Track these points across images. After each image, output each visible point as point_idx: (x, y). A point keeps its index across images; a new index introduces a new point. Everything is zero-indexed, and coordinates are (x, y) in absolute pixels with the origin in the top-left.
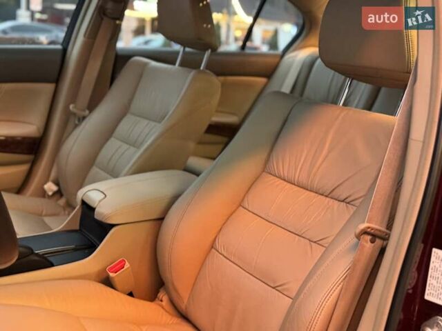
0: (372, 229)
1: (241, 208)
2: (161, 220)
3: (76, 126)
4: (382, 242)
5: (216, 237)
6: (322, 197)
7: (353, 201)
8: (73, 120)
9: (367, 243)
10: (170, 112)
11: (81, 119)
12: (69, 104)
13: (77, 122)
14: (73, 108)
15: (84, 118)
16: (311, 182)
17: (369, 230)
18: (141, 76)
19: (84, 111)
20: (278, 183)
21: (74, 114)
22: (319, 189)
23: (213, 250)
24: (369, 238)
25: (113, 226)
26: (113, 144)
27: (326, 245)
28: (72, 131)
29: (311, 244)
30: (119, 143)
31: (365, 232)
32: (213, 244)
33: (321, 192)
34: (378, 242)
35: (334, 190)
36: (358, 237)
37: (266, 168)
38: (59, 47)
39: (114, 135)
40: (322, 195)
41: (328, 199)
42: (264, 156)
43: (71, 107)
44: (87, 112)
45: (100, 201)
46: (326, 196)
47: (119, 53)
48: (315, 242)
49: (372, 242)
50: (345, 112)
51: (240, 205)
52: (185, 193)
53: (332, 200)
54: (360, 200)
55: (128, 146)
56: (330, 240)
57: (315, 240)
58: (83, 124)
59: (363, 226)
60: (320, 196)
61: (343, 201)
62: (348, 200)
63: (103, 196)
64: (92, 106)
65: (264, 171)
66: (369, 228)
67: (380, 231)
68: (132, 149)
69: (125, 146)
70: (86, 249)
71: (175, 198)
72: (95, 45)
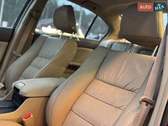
0: (147, 99)
1: (84, 93)
2: (49, 97)
3: (15, 60)
4: (151, 106)
5: (73, 106)
6: (121, 89)
7: (134, 90)
8: (14, 58)
9: (144, 106)
10: (56, 55)
11: (18, 57)
12: (13, 51)
13: (16, 58)
14: (15, 52)
15: (19, 57)
16: (116, 82)
17: (146, 99)
18: (44, 42)
19: (19, 54)
20: (101, 83)
21: (15, 55)
22: (119, 86)
23: (71, 111)
24: (145, 103)
25: (27, 98)
26: (30, 68)
27: (123, 109)
28: (13, 62)
29: (116, 109)
30: (33, 68)
31: (144, 101)
32: (71, 108)
33: (120, 87)
34: (149, 106)
35: (126, 86)
36: (141, 103)
37: (96, 77)
38: (12, 28)
39: (31, 64)
40: (121, 88)
41: (123, 90)
42: (95, 72)
43: (14, 52)
44: (20, 55)
45: (22, 87)
46: (123, 89)
47: (36, 33)
48: (118, 108)
49: (147, 105)
50: (130, 55)
51: (84, 92)
52: (60, 86)
53: (125, 90)
54: (138, 90)
55: (36, 69)
56: (125, 106)
57: (118, 107)
58: (18, 59)
59: (143, 97)
60: (120, 88)
61: (130, 91)
62: (132, 90)
63: (24, 85)
64: (23, 52)
65: (95, 78)
66: (146, 98)
67: (150, 100)
68: (38, 70)
69: (35, 69)
70: (13, 108)
71: (56, 88)
72: (27, 28)
